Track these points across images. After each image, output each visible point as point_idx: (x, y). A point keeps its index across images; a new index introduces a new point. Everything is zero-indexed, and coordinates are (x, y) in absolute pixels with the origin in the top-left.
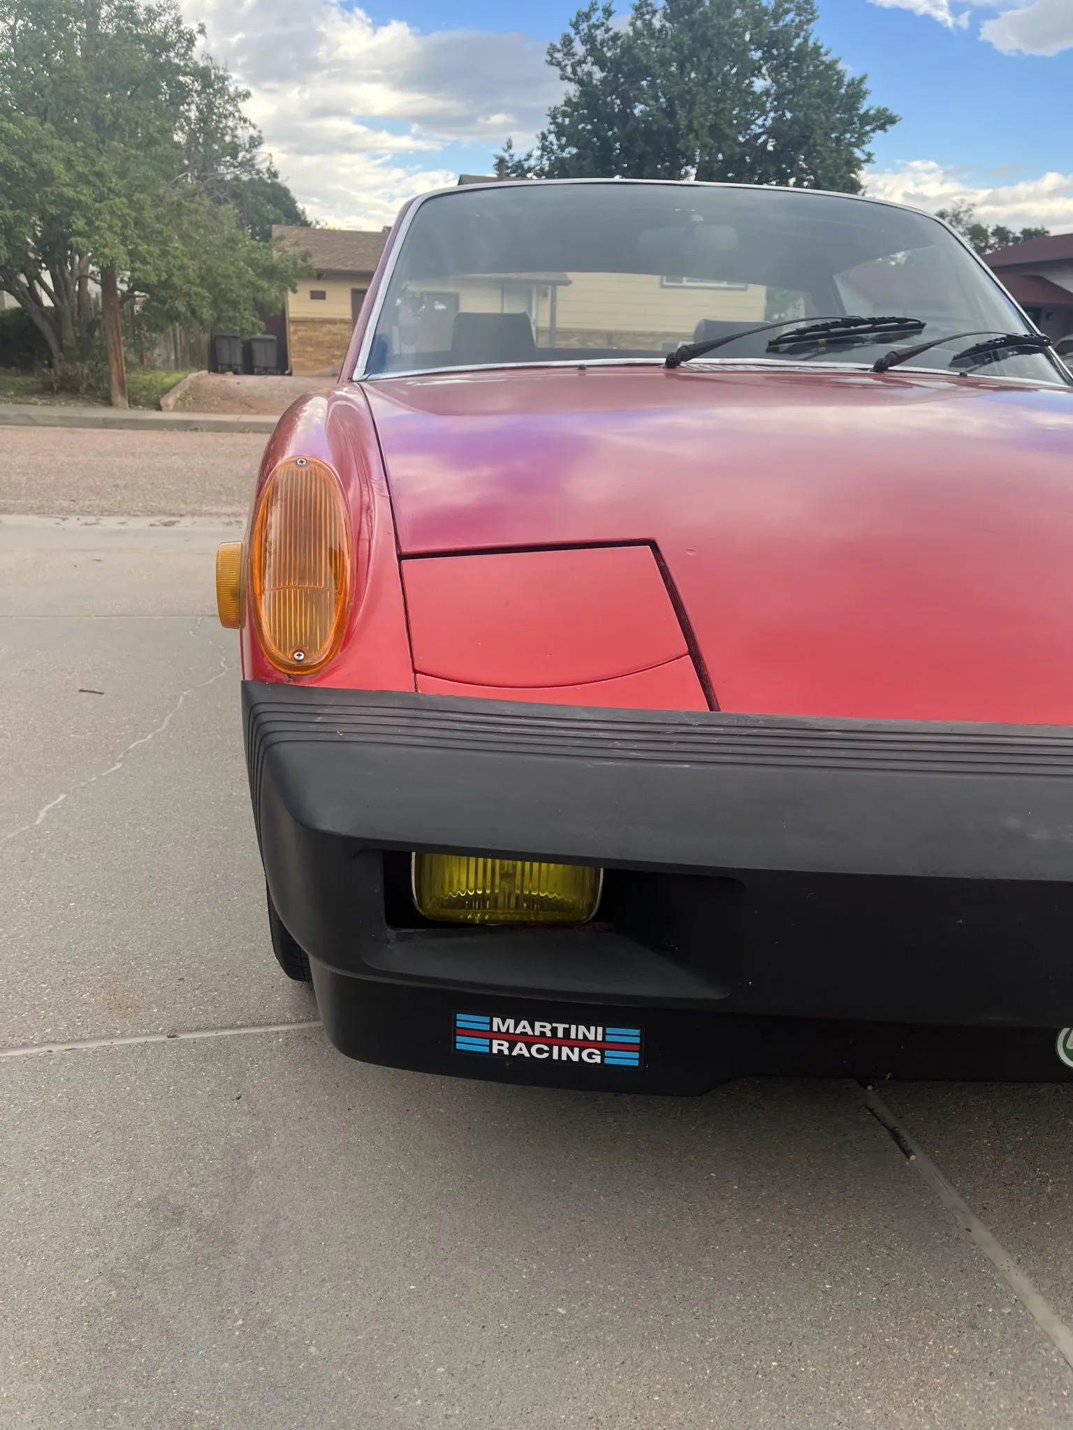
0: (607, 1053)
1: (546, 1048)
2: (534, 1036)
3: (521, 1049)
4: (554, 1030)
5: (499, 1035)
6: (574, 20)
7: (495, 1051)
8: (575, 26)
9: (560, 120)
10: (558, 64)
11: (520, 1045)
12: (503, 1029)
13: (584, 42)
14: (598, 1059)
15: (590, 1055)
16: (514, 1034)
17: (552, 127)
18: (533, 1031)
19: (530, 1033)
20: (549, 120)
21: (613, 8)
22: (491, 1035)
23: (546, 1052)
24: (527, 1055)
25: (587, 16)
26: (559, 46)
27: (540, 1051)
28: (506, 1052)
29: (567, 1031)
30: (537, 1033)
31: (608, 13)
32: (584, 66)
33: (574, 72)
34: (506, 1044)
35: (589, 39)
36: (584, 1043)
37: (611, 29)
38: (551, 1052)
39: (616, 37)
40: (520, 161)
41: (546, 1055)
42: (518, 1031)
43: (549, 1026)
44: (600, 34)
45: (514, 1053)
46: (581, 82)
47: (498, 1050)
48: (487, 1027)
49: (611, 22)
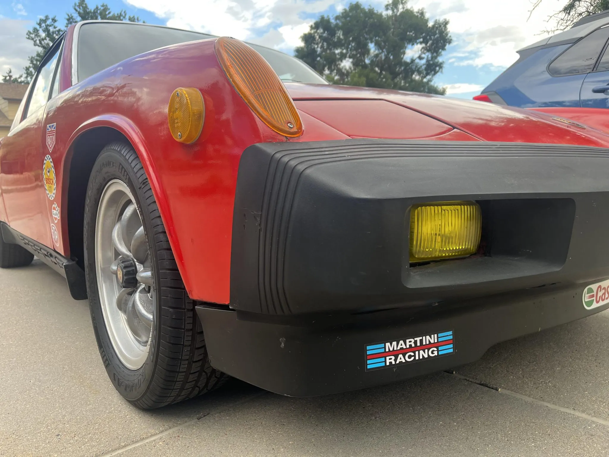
0: (440, 348)
1: (412, 354)
2: (407, 348)
3: (401, 359)
4: (415, 342)
5: (390, 353)
6: (38, 22)
7: (388, 364)
8: (40, 24)
9: (35, 62)
10: (33, 39)
11: (401, 356)
12: (391, 349)
13: (44, 31)
14: (436, 353)
15: (432, 353)
16: (397, 350)
17: (31, 65)
18: (406, 345)
19: (405, 347)
20: (29, 62)
21: (56, 19)
22: (385, 354)
23: (413, 356)
24: (404, 361)
25: (45, 21)
26: (32, 32)
27: (410, 357)
28: (393, 363)
29: (421, 341)
30: (408, 346)
31: (54, 20)
32: (45, 41)
33: (40, 43)
34: (393, 358)
35: (46, 30)
36: (430, 346)
37: (57, 27)
38: (415, 356)
39: (59, 31)
40: (16, 79)
41: (413, 358)
42: (399, 348)
43: (413, 340)
44: (51, 29)
45: (397, 362)
46: (44, 47)
47: (390, 362)
48: (383, 350)
49: (56, 24)
